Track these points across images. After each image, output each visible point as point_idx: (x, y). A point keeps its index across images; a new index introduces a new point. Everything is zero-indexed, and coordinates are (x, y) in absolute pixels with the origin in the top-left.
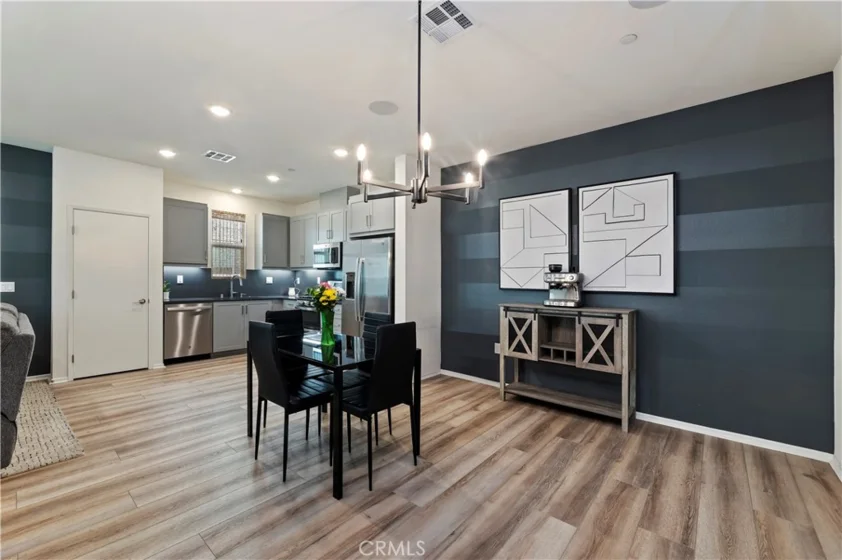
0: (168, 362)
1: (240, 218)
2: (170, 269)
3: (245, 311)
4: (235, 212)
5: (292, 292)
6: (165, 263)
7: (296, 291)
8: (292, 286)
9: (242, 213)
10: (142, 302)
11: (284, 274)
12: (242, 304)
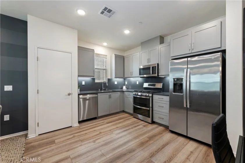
0: (80, 122)
1: (105, 57)
2: (81, 79)
3: (110, 97)
4: (103, 54)
5: (124, 88)
6: (79, 76)
7: (126, 87)
8: (125, 85)
9: (106, 55)
10: (69, 94)
11: (121, 80)
12: (109, 94)
